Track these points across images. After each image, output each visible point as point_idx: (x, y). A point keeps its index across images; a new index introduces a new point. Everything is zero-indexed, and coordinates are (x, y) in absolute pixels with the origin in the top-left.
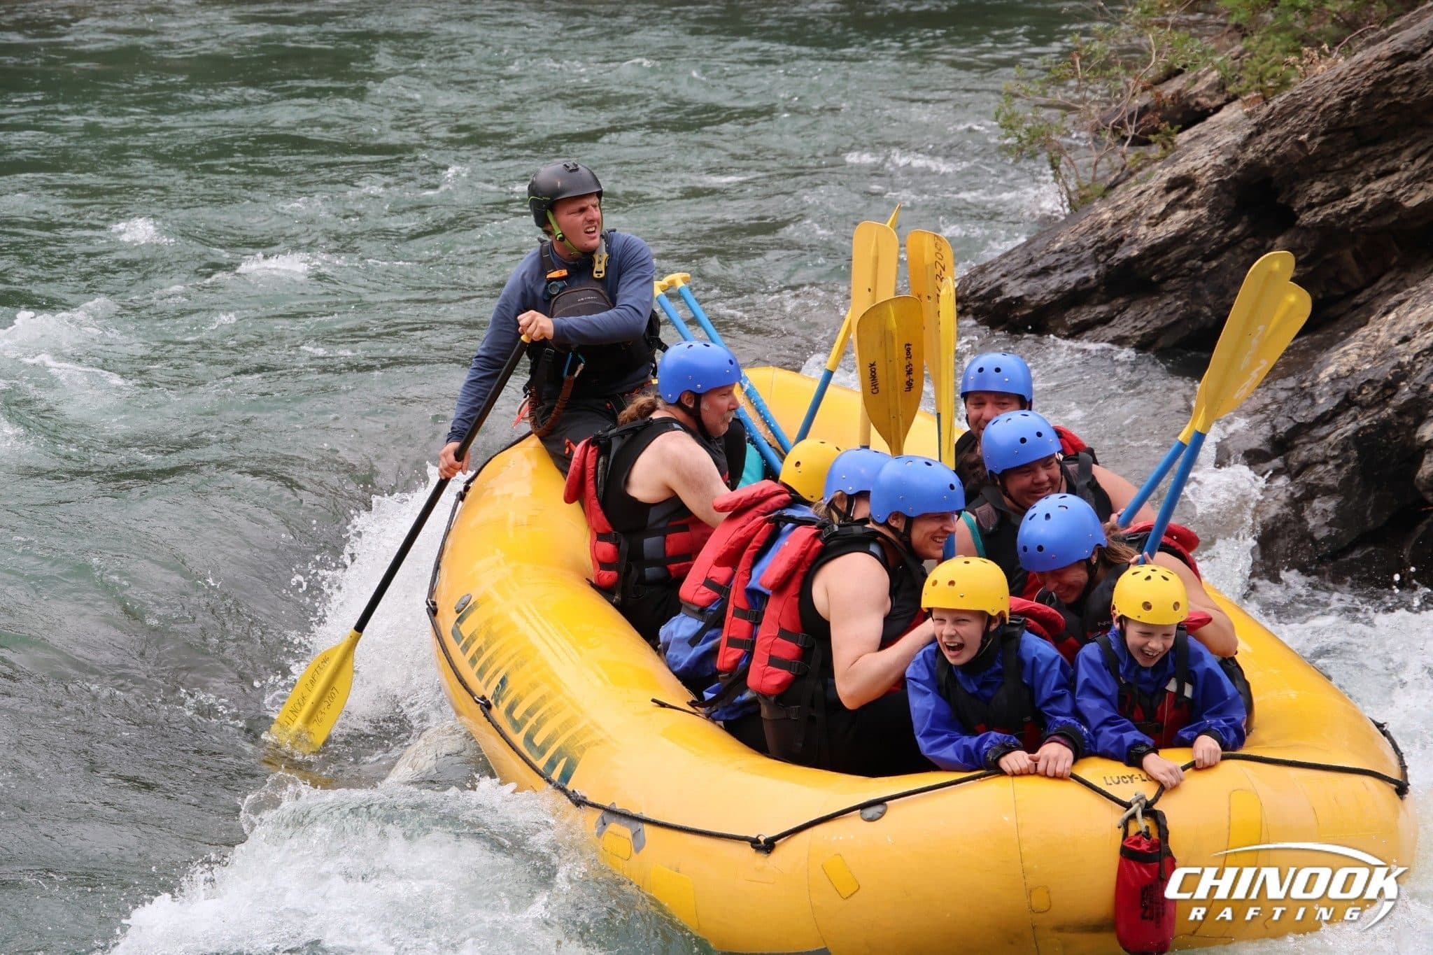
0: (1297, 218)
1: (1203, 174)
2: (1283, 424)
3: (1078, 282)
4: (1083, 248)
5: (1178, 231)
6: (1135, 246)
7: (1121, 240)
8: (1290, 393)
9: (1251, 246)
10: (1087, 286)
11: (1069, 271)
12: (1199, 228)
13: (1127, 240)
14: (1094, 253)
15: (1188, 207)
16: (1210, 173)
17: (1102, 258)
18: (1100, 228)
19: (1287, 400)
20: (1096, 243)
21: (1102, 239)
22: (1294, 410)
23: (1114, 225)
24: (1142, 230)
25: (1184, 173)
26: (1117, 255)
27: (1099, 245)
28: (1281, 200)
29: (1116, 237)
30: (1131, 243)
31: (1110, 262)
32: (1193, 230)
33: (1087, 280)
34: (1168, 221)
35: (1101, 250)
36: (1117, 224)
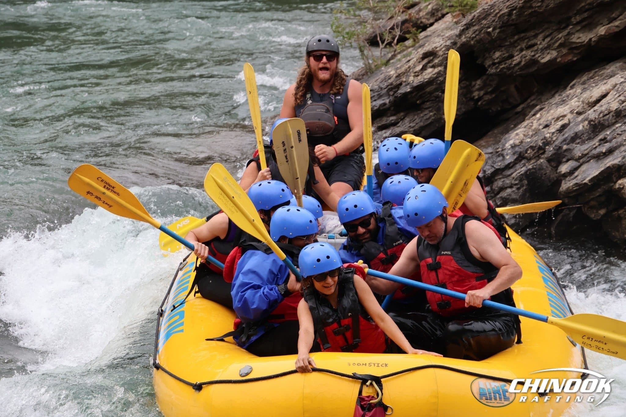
0: (487, 70)
1: (441, 50)
2: (489, 169)
3: (381, 105)
4: (381, 88)
5: (429, 78)
6: (408, 87)
7: (401, 84)
8: (490, 155)
9: (465, 85)
10: (385, 107)
11: (375, 100)
12: (440, 77)
13: (404, 84)
14: (387, 91)
15: (434, 67)
16: (444, 49)
17: (391, 93)
18: (390, 79)
19: (489, 158)
20: (388, 86)
21: (391, 84)
22: (494, 162)
23: (397, 77)
24: (411, 78)
25: (431, 50)
26: (399, 91)
27: (389, 87)
28: (479, 62)
29: (398, 82)
30: (406, 85)
31: (396, 95)
32: (437, 77)
33: (385, 104)
34: (424, 74)
35: (390, 90)
36: (398, 76)
